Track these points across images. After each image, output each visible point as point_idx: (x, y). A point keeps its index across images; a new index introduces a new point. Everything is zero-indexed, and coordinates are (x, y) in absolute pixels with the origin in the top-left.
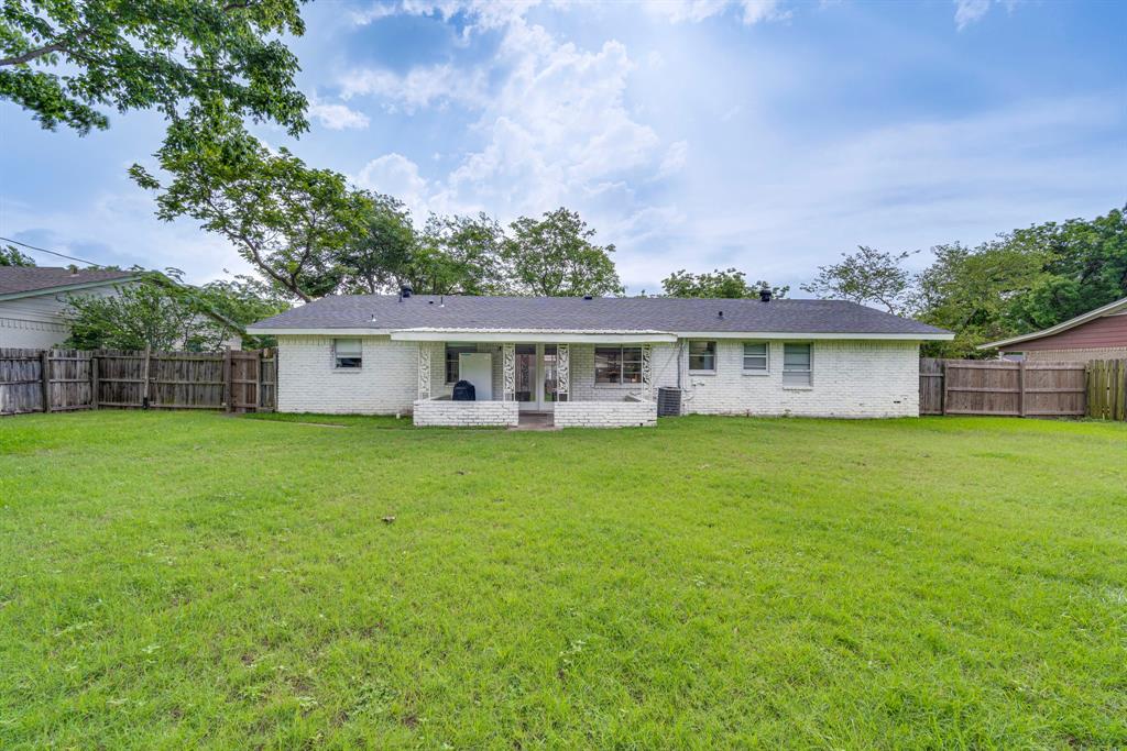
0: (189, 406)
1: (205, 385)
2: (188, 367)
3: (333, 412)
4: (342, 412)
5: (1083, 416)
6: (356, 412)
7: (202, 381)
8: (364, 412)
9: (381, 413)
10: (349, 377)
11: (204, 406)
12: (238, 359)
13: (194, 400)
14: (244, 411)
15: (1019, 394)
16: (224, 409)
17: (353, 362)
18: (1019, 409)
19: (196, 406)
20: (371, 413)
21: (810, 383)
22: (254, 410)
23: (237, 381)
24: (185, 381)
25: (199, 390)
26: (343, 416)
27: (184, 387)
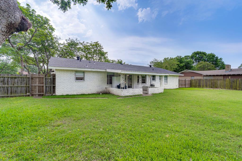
0: (9, 95)
1: (17, 87)
2: (8, 80)
3: (75, 94)
4: (78, 94)
5: (190, 87)
6: (83, 93)
7: (16, 85)
8: (85, 93)
9: (90, 93)
10: (80, 83)
11: (17, 95)
12: (34, 77)
13: (11, 93)
14: (37, 96)
15: (185, 84)
16: (29, 96)
17: (82, 79)
18: (185, 86)
19: (13, 95)
20: (87, 93)
21: (167, 83)
22: (42, 95)
23: (33, 85)
24: (6, 86)
25: (15, 89)
26: (79, 95)
27: (6, 88)
